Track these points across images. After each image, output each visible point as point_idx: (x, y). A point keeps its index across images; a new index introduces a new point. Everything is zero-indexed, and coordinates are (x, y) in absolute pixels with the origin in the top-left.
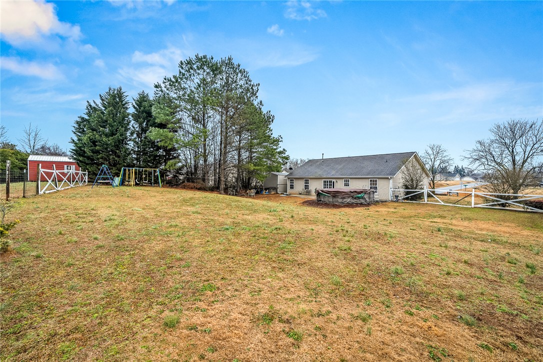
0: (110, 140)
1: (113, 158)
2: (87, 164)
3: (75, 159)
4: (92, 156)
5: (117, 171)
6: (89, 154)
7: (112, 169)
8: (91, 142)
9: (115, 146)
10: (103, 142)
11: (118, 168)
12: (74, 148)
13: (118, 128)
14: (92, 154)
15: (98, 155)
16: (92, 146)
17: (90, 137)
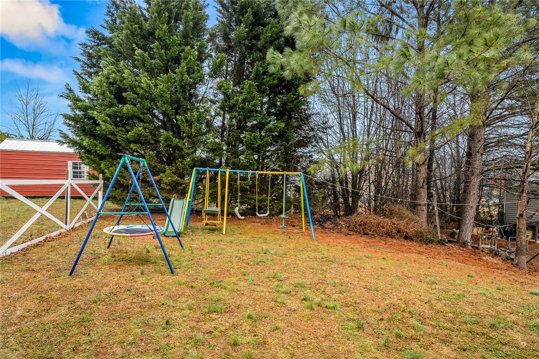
0: (162, 85)
1: (167, 139)
2: (102, 158)
3: (73, 143)
4: (113, 134)
5: (176, 178)
6: (105, 127)
7: (164, 172)
8: (111, 92)
9: (171, 103)
10: (141, 92)
11: (177, 169)
12: (71, 114)
13: (183, 51)
14: (111, 127)
15: (128, 131)
16: (111, 105)
17: (108, 78)
